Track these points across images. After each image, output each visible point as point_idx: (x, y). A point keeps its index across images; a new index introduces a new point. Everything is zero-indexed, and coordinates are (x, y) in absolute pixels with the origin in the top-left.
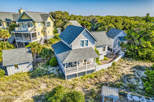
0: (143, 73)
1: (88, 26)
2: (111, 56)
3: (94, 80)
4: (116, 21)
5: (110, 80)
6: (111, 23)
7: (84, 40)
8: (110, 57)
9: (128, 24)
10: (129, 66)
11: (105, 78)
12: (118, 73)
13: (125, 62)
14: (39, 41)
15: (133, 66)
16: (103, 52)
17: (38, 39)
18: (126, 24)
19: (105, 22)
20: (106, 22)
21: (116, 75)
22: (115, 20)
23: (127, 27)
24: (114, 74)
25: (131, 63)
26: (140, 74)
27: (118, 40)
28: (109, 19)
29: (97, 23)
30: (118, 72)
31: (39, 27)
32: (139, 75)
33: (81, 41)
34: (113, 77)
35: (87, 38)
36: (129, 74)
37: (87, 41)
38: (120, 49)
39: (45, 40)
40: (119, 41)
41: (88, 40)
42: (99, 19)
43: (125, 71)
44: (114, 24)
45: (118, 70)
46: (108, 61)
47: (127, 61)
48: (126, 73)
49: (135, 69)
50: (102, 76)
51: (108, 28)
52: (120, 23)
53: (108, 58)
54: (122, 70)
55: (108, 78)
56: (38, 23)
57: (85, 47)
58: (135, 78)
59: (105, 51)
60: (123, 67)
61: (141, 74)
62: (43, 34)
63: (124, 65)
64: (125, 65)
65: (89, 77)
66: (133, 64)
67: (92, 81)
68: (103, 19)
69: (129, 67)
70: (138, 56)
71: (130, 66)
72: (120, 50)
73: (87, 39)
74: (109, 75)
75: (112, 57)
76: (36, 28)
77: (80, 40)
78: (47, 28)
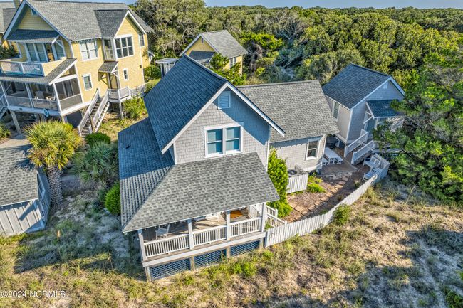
0: (455, 264)
1: (269, 48)
2: (336, 174)
3: (255, 283)
4: (370, 35)
5: (316, 289)
6: (350, 43)
7: (224, 127)
8: (335, 178)
9: (414, 47)
10: (398, 228)
11: (299, 281)
12: (351, 259)
13: (385, 203)
14: (89, 110)
15: (415, 228)
16: (308, 159)
17: (87, 101)
18: (407, 47)
19: (328, 38)
20: (333, 37)
21: (343, 268)
22: (368, 28)
23: (409, 59)
24: (337, 261)
25: (407, 214)
26: (440, 266)
27: (368, 111)
28: (345, 26)
29: (302, 39)
30: (354, 255)
31: (87, 60)
32: (435, 273)
33: (209, 131)
34: (328, 277)
35: (236, 120)
36: (394, 267)
37: (237, 131)
38: (374, 145)
39: (111, 103)
40: (373, 116)
41: (239, 128)
42: (312, 23)
43: (380, 252)
44: (363, 45)
45: (354, 244)
46: (322, 194)
47: (394, 200)
48: (383, 262)
49: (421, 245)
50: (287, 270)
51: (336, 62)
52: (383, 41)
53: (327, 180)
54: (370, 243)
55: (309, 280)
56: (84, 45)
57: (228, 152)
58: (419, 289)
59: (314, 155)
60: (377, 230)
61: (444, 270)
62: (107, 84)
63: (379, 221)
64: (385, 219)
65: (238, 273)
66: (415, 216)
67: (248, 288)
68: (323, 26)
69: (400, 234)
70: (439, 183)
71: (403, 225)
72: (373, 151)
73: (237, 125)
74: (317, 264)
75: (340, 176)
76: (74, 63)
77: (207, 128)
78: (117, 59)
